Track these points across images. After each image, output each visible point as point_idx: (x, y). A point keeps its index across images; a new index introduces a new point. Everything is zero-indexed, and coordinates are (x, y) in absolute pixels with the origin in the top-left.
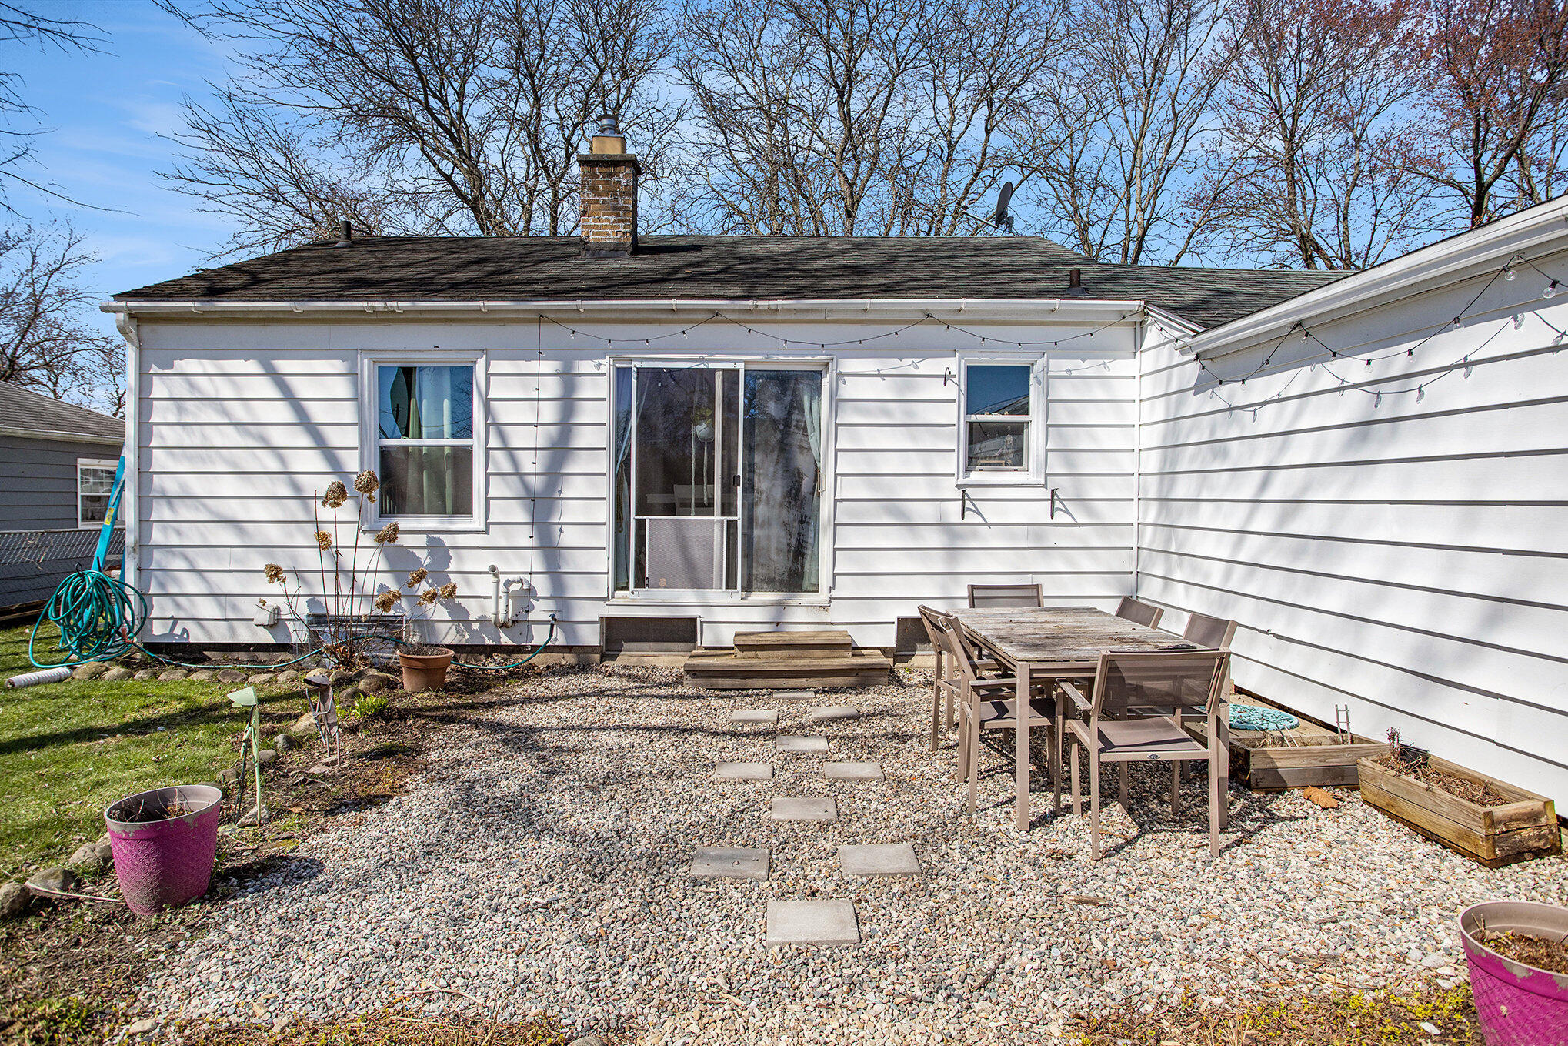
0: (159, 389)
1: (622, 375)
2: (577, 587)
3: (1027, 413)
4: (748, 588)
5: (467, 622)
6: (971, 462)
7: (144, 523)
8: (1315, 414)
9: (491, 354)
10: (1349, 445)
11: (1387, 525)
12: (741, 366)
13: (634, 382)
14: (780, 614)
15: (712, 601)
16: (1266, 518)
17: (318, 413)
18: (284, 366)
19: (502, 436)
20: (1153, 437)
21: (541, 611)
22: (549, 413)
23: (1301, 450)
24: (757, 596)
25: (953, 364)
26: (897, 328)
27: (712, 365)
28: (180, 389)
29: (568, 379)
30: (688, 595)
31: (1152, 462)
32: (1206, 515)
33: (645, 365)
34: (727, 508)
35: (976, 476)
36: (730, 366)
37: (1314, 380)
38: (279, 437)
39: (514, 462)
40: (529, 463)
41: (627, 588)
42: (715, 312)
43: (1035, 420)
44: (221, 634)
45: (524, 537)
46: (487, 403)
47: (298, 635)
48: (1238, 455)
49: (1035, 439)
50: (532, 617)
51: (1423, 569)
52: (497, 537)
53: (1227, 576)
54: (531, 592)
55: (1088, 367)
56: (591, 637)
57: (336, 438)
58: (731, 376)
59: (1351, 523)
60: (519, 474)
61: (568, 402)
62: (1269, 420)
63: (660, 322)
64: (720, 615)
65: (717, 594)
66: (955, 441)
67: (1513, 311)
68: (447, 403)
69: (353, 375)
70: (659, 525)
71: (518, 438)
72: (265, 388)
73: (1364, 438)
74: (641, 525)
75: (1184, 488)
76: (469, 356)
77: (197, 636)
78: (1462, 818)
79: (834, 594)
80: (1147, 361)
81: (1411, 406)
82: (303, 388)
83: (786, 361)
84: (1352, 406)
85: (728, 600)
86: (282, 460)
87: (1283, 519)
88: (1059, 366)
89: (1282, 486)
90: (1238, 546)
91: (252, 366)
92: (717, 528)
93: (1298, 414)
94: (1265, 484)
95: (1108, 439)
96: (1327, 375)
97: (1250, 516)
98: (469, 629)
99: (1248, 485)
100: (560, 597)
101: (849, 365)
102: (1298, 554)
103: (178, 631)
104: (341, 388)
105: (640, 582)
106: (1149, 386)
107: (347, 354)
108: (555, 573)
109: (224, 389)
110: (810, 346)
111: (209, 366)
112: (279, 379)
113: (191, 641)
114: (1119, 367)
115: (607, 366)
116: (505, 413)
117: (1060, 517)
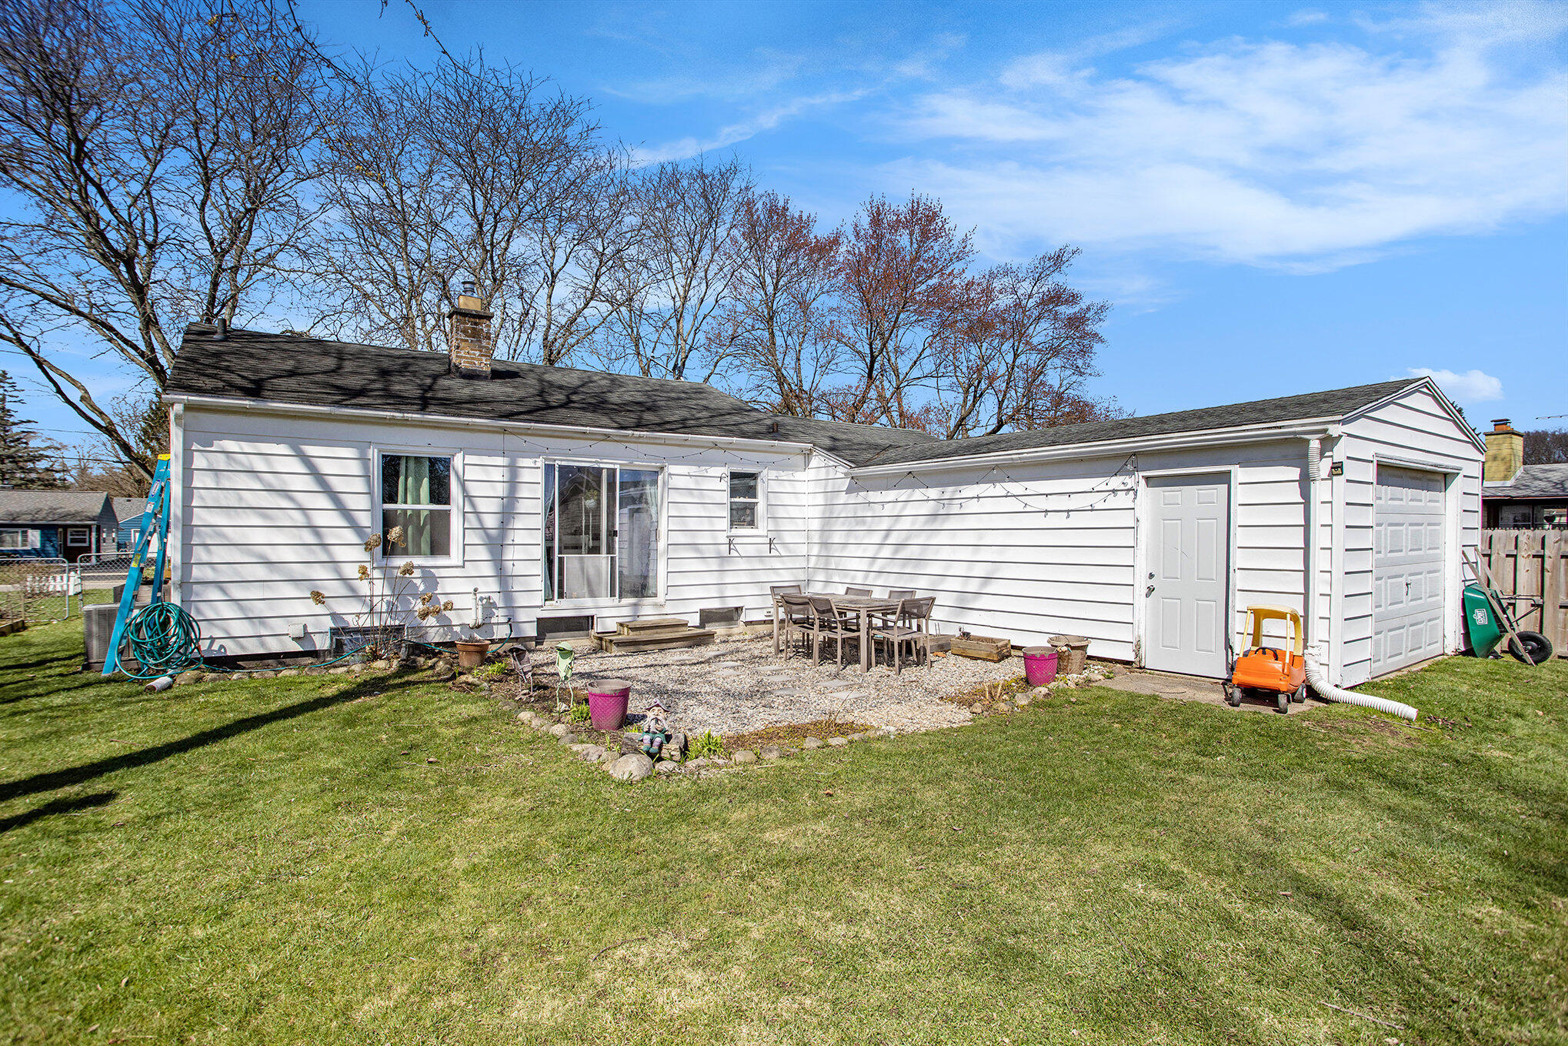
0: (199, 461)
1: (549, 469)
2: (521, 600)
3: (755, 497)
4: (621, 597)
5: (450, 626)
6: (733, 523)
7: (187, 564)
8: (910, 509)
9: (468, 451)
10: (926, 522)
11: (946, 553)
12: (617, 467)
13: (557, 473)
14: (636, 611)
15: (602, 605)
16: (886, 552)
17: (337, 484)
18: (311, 450)
19: (473, 505)
20: (817, 512)
21: (500, 616)
22: (501, 490)
23: (905, 523)
24: (625, 601)
25: (724, 471)
26: (701, 450)
27: (602, 466)
28: (220, 462)
29: (513, 469)
30: (588, 602)
31: (816, 525)
32: (851, 551)
33: (564, 463)
34: (610, 550)
35: (735, 531)
36: (612, 466)
37: (911, 495)
38: (307, 501)
39: (480, 521)
40: (491, 522)
41: (552, 599)
42: (608, 435)
43: (761, 500)
44: (253, 647)
45: (487, 569)
46: (463, 483)
47: (323, 643)
48: (870, 523)
49: (761, 509)
50: (494, 620)
51: (960, 569)
52: (470, 569)
53: (866, 578)
54: (494, 605)
55: (783, 475)
56: (531, 631)
57: (351, 502)
58: (612, 473)
59: (930, 554)
60: (483, 528)
61: (513, 483)
62: (888, 510)
63: (573, 438)
64: (605, 613)
65: (605, 600)
66: (725, 512)
67: (993, 482)
68: (426, 482)
69: (364, 460)
70: (571, 560)
71: (483, 505)
72: (297, 466)
73: (934, 520)
74: (561, 560)
75: (837, 538)
76: (451, 452)
77: (232, 649)
78: (989, 649)
79: (668, 597)
80: (810, 474)
81: (955, 509)
82: (325, 467)
83: (640, 465)
84: (927, 508)
85: (610, 604)
86: (307, 517)
87: (896, 552)
88: (773, 474)
89: (894, 538)
90: (871, 564)
91: (283, 449)
92: (604, 562)
93: (903, 508)
94: (887, 537)
95: (793, 512)
96: (918, 494)
97: (878, 551)
98: (451, 631)
99: (877, 538)
100: (510, 607)
101: (673, 469)
102: (904, 566)
103: (215, 647)
104: (355, 468)
105: (561, 595)
106: (811, 487)
107: (362, 446)
108: (507, 593)
109: (259, 464)
110: (656, 458)
111: (247, 447)
112: (305, 459)
113: (229, 654)
114: (799, 475)
115: (540, 462)
116: (474, 489)
117: (774, 552)
